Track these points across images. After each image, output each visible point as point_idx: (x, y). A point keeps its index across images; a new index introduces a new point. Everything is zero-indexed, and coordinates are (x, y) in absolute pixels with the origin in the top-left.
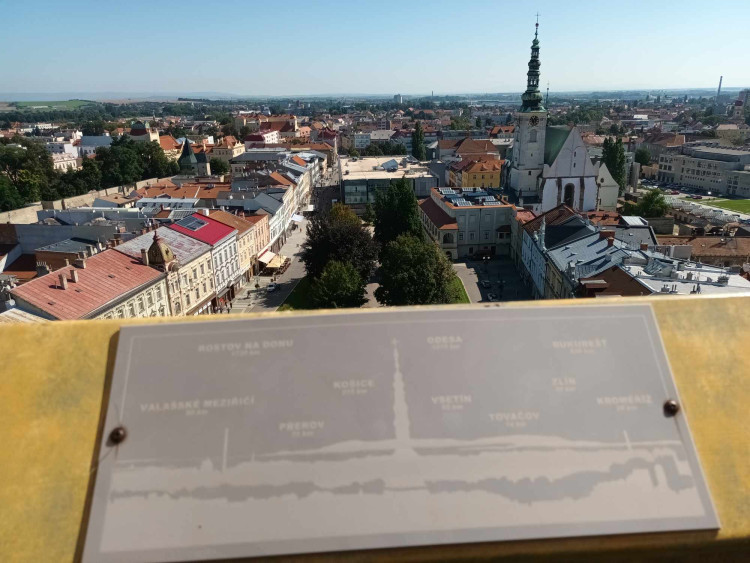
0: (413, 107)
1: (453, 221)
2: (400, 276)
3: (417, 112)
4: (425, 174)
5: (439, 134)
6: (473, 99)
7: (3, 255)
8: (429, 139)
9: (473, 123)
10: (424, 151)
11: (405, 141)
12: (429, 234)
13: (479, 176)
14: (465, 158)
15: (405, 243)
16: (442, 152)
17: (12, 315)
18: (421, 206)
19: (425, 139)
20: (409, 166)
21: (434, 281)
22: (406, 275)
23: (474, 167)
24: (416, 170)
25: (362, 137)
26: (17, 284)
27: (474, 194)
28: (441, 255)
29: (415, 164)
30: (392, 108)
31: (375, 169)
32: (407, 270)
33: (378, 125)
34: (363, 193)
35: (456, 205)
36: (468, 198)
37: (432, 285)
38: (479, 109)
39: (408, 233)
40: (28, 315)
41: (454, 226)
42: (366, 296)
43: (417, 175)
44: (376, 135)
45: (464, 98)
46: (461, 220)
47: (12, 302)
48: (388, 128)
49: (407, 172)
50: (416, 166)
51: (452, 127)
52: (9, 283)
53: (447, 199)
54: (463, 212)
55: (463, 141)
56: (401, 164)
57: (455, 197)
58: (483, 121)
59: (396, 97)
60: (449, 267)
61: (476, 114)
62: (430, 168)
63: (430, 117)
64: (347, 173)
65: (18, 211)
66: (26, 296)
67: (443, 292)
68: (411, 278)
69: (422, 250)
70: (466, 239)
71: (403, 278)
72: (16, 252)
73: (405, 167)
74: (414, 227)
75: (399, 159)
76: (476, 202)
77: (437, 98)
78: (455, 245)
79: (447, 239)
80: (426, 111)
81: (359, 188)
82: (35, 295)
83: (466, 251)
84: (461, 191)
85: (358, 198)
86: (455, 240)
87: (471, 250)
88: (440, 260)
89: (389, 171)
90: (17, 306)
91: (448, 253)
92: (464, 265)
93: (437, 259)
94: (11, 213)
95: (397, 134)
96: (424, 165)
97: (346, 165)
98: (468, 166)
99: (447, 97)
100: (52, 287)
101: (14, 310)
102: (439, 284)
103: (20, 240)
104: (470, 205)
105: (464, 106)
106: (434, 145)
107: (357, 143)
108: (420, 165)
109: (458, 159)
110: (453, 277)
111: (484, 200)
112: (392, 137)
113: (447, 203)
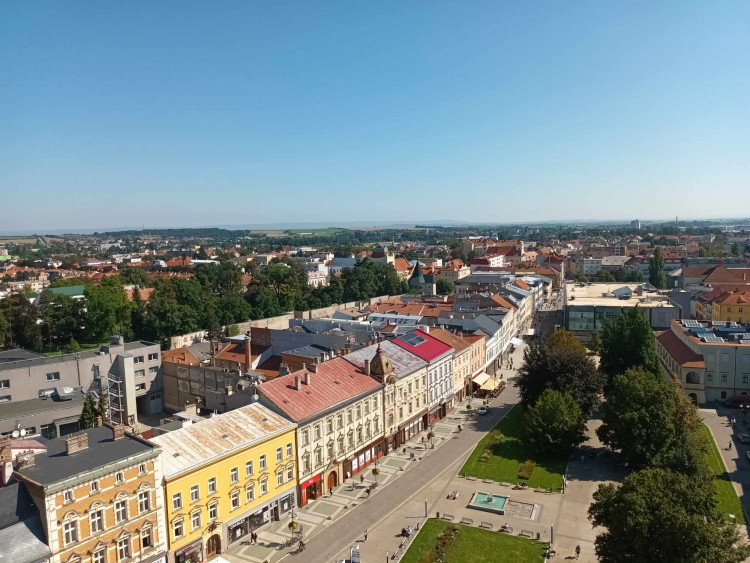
0: (653, 232)
1: (700, 358)
2: (628, 415)
3: (658, 238)
4: (665, 304)
5: (683, 261)
6: (728, 224)
7: (259, 354)
8: (672, 266)
9: (727, 249)
10: (664, 278)
11: (642, 268)
12: (668, 371)
13: (735, 309)
14: (717, 288)
15: (635, 378)
16: (687, 280)
17: (254, 408)
18: (658, 338)
19: (666, 266)
20: (645, 294)
21: (671, 426)
22: (636, 415)
23: (728, 299)
24: (654, 299)
25: (592, 262)
26: (263, 381)
27: (728, 330)
28: (684, 397)
29: (652, 292)
30: (629, 233)
31: (605, 295)
32: (636, 410)
33: (610, 251)
34: (589, 320)
35: (702, 340)
36: (719, 333)
37: (670, 431)
38: (736, 235)
39: (640, 368)
40: (267, 410)
41: (700, 364)
42: (586, 433)
43: (654, 304)
44: (607, 261)
45: (717, 223)
46: (709, 358)
47: (256, 397)
48: (622, 253)
49: (642, 301)
50: (654, 295)
51: (701, 254)
52: (257, 379)
53: (692, 333)
54: (713, 349)
55: (714, 269)
56: (635, 292)
57: (703, 332)
58: (740, 248)
59: (633, 222)
60: (693, 413)
61: (731, 240)
62: (670, 297)
63: (674, 243)
64: (573, 298)
65: (276, 318)
66: (268, 393)
67: (684, 442)
68: (642, 419)
69: (657, 388)
70: (717, 382)
71: (632, 419)
72: (268, 353)
73: (640, 294)
74: (647, 361)
75: (633, 287)
76: (731, 339)
77: (682, 223)
78: (702, 387)
79: (690, 379)
80: (668, 237)
81: (585, 314)
82: (274, 392)
83: (717, 395)
84: (710, 325)
85: (584, 325)
86: (702, 381)
87: (724, 395)
88: (681, 403)
89: (621, 298)
90: (259, 401)
91: (693, 396)
92: (714, 411)
93: (676, 400)
94: (270, 319)
95: (633, 259)
96: (663, 294)
97: (573, 290)
98: (720, 297)
99: (695, 222)
100: (288, 387)
101: (257, 404)
102: (679, 431)
103: (272, 343)
104: (722, 341)
105: (717, 232)
106: (677, 273)
107: (586, 268)
108: (659, 293)
109: (707, 289)
110: (697, 424)
111: (741, 337)
112: (626, 263)
113: (691, 337)
